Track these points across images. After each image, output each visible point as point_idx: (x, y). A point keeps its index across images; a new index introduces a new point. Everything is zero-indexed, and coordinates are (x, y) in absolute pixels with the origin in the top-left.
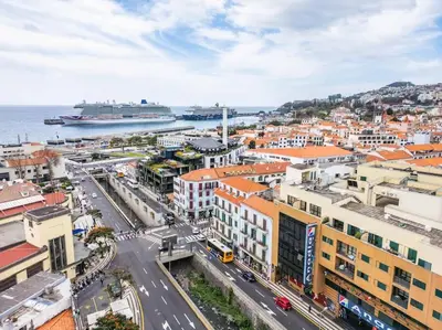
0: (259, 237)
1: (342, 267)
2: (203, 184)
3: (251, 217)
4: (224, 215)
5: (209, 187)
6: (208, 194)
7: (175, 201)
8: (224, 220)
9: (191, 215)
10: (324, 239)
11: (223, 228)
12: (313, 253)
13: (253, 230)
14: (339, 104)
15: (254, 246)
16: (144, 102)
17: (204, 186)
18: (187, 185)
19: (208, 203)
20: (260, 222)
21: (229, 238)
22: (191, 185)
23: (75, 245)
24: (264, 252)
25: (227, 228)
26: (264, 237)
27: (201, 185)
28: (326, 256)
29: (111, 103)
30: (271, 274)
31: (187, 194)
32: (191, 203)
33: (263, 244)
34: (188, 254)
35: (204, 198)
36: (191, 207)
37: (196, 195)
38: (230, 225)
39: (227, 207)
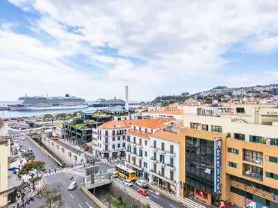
0: (167, 161)
1: (248, 172)
2: (116, 131)
3: (159, 146)
4: (135, 149)
5: (120, 133)
6: (119, 139)
7: (93, 147)
8: (135, 153)
9: (106, 155)
10: (230, 150)
11: (134, 159)
12: (220, 164)
13: (161, 156)
14: (189, 97)
15: (163, 169)
16: (67, 95)
17: (116, 133)
18: (103, 132)
19: (119, 146)
20: (167, 148)
21: (140, 166)
22: (107, 132)
23: (8, 177)
24: (172, 173)
25: (138, 158)
26: (172, 160)
27: (114, 132)
28: (233, 165)
29: (45, 96)
30: (179, 190)
31: (103, 139)
32: (106, 146)
33: (171, 165)
34: (107, 181)
35: (116, 142)
36: (106, 149)
37: (110, 140)
38: (141, 155)
39: (137, 141)
